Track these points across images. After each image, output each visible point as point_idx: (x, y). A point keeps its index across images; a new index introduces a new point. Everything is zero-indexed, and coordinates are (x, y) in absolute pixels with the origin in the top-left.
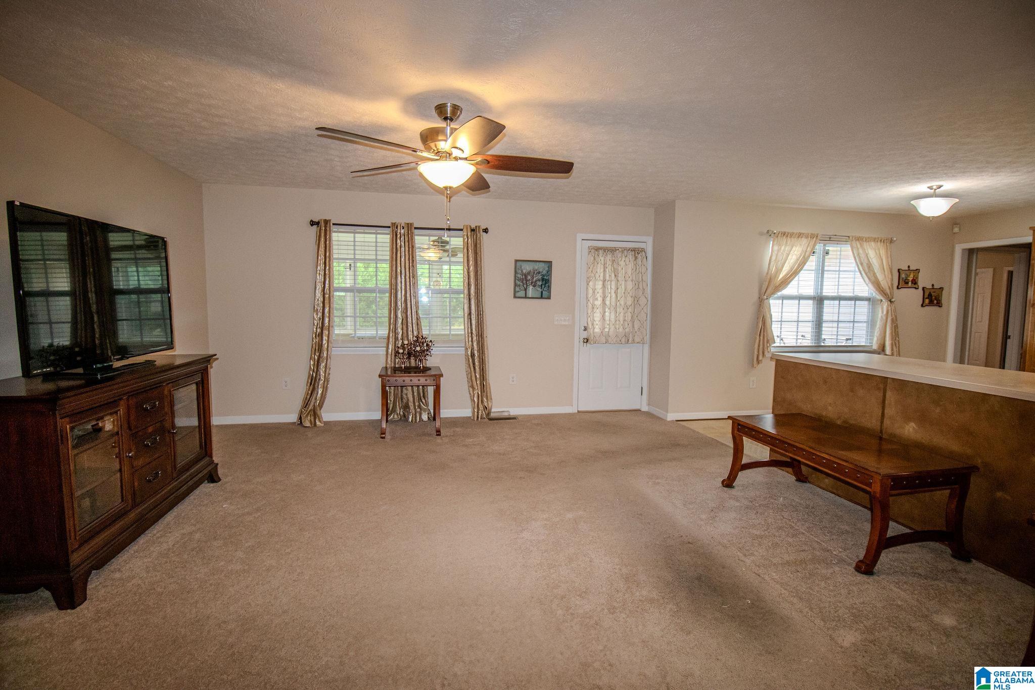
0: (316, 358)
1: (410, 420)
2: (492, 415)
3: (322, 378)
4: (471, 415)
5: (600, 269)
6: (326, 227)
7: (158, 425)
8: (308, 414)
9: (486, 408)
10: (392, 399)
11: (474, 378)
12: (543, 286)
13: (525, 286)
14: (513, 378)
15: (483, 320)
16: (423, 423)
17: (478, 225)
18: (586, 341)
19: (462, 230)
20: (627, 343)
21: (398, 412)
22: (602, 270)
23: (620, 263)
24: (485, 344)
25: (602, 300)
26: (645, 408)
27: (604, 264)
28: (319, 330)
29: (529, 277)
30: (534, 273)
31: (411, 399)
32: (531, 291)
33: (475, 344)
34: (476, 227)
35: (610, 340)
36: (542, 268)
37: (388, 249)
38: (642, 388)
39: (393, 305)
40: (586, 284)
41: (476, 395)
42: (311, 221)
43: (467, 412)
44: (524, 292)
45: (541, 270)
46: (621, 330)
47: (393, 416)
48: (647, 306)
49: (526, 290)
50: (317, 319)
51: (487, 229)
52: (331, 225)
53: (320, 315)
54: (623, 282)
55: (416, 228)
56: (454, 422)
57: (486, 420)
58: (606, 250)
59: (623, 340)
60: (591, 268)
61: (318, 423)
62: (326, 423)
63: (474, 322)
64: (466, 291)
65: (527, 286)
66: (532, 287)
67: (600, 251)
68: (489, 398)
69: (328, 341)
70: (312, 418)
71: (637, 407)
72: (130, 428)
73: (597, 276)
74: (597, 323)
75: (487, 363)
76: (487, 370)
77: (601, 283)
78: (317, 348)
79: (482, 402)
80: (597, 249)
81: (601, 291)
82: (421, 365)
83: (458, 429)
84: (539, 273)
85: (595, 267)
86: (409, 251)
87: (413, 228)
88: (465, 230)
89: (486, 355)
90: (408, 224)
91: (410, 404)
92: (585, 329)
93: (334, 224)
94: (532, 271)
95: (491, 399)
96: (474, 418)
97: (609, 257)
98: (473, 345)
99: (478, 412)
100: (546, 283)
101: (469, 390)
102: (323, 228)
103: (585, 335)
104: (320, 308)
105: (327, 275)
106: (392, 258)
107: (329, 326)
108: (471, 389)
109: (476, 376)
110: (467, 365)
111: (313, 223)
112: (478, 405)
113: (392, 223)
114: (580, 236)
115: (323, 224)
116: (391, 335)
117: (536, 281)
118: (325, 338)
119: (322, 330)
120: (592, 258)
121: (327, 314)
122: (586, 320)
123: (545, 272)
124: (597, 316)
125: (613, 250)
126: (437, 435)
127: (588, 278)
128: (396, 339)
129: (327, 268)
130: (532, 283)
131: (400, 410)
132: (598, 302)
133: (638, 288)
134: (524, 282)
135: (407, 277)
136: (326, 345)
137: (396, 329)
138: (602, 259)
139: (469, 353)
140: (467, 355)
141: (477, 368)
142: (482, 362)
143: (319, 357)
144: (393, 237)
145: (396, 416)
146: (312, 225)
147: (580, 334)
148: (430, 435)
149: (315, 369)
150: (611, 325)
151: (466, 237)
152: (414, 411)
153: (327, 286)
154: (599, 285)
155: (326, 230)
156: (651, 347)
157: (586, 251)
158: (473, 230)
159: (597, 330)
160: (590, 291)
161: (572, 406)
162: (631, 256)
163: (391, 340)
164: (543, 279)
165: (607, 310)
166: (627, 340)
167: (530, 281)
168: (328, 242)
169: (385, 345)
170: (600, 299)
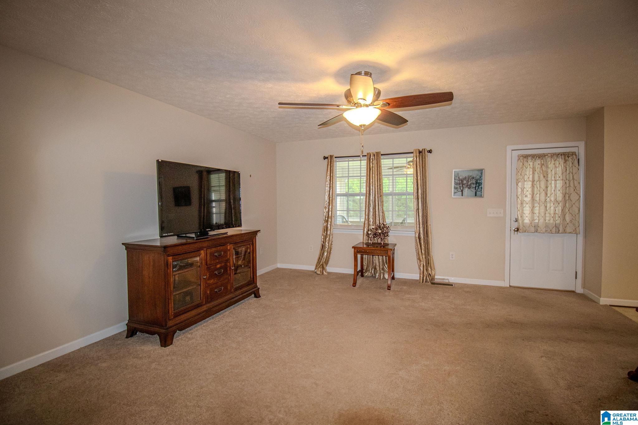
0: (325, 234)
1: (377, 277)
2: (436, 281)
3: (327, 247)
4: (419, 279)
5: (528, 172)
6: (331, 159)
7: (223, 264)
8: (319, 267)
9: (430, 275)
10: (366, 263)
11: (420, 253)
12: (477, 188)
13: (462, 188)
14: (452, 255)
15: (427, 213)
16: (385, 280)
17: (424, 148)
18: (518, 230)
19: (412, 153)
20: (558, 233)
21: (371, 272)
22: (531, 173)
23: (549, 166)
24: (429, 230)
25: (531, 197)
26: (580, 290)
27: (533, 168)
28: (326, 219)
29: (465, 182)
30: (469, 178)
31: (378, 264)
32: (466, 190)
33: (421, 229)
34: (423, 149)
35: (539, 230)
36: (476, 175)
37: (365, 169)
38: (576, 272)
39: (367, 204)
40: (516, 185)
41: (422, 265)
42: (324, 157)
43: (416, 276)
44: (461, 192)
45: (475, 176)
46: (552, 221)
47: (368, 274)
48: (580, 202)
49: (462, 191)
50: (325, 212)
51: (431, 150)
52: (334, 158)
53: (327, 210)
54: (553, 182)
55: (382, 155)
56: (405, 282)
57: (430, 283)
58: (534, 157)
59: (554, 230)
60: (520, 172)
61: (324, 273)
62: (329, 273)
63: (421, 215)
64: (415, 194)
65: (463, 188)
66: (467, 189)
67: (529, 158)
68: (432, 268)
69: (331, 225)
70: (322, 269)
71: (573, 289)
72: (206, 264)
73: (526, 177)
74: (527, 215)
75: (430, 243)
76: (431, 248)
77: (530, 183)
78: (325, 229)
79: (427, 270)
80: (526, 157)
81: (530, 190)
82: (382, 242)
83: (405, 287)
84: (473, 178)
85: (524, 171)
86: (377, 169)
87: (380, 155)
88: (415, 153)
89: (430, 238)
90: (377, 153)
91: (377, 267)
92: (516, 220)
93: (335, 157)
94: (467, 177)
95: (434, 269)
96: (420, 281)
97: (538, 162)
98: (420, 230)
99: (423, 277)
100: (479, 185)
101: (417, 261)
102: (330, 159)
103: (515, 225)
104: (327, 206)
105: (332, 186)
106: (367, 174)
107: (331, 216)
108: (419, 261)
109: (422, 252)
110: (416, 244)
111: (325, 158)
112: (423, 272)
113: (368, 153)
114: (509, 148)
115: (329, 158)
116: (366, 222)
117: (471, 184)
118: (329, 223)
119: (328, 218)
120: (521, 164)
121: (330, 210)
122: (517, 213)
123: (478, 177)
124: (527, 210)
125: (541, 156)
126: (388, 289)
127: (517, 180)
128: (369, 225)
129: (331, 183)
130: (467, 186)
131: (372, 270)
132: (528, 199)
133: (570, 186)
134: (461, 185)
135: (376, 186)
136: (329, 227)
137: (369, 218)
138: (531, 164)
139: (417, 236)
140: (416, 237)
141: (423, 247)
142: (427, 243)
143: (326, 234)
144: (368, 162)
145: (369, 274)
146: (324, 159)
147: (510, 225)
148: (383, 288)
149: (324, 241)
150: (540, 217)
151: (415, 157)
152: (379, 272)
153: (331, 193)
154: (528, 185)
155: (331, 161)
156: (585, 237)
157: (515, 158)
158: (420, 152)
159: (527, 221)
160: (519, 190)
161: (504, 281)
162: (561, 160)
163: (366, 225)
164: (477, 183)
165: (536, 205)
166: (557, 230)
167: (466, 185)
168: (332, 168)
169: (363, 228)
170: (529, 196)
